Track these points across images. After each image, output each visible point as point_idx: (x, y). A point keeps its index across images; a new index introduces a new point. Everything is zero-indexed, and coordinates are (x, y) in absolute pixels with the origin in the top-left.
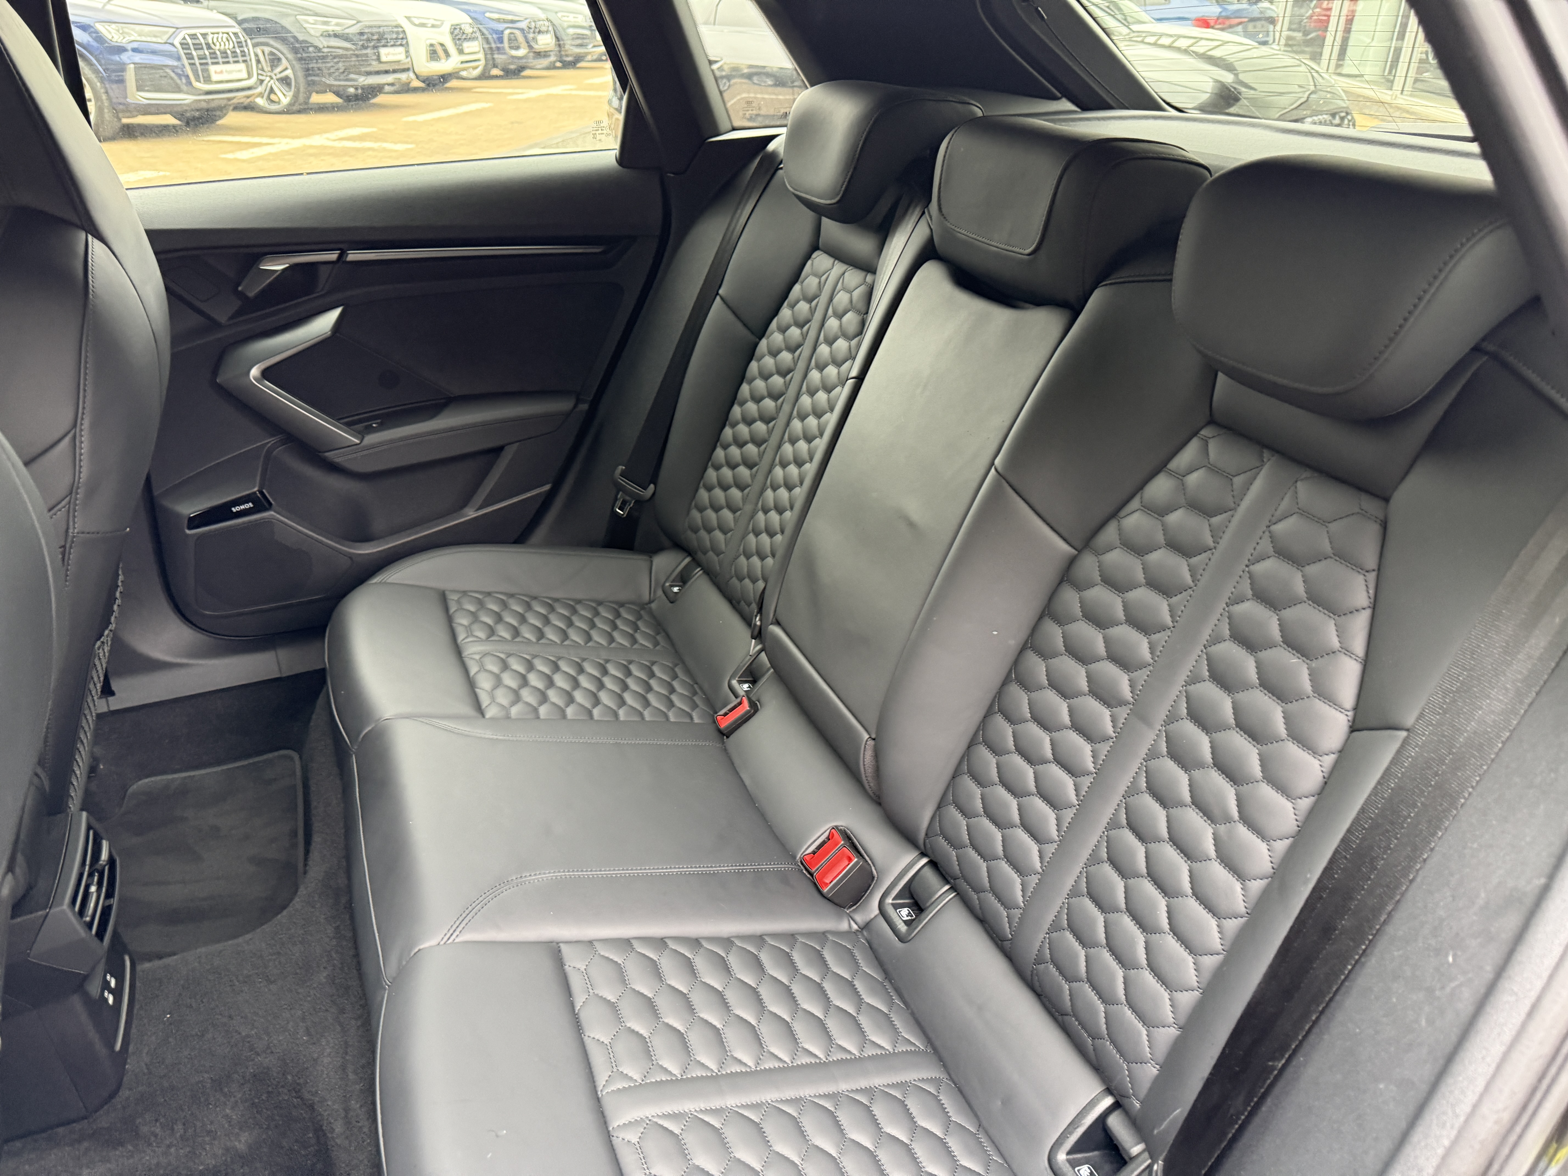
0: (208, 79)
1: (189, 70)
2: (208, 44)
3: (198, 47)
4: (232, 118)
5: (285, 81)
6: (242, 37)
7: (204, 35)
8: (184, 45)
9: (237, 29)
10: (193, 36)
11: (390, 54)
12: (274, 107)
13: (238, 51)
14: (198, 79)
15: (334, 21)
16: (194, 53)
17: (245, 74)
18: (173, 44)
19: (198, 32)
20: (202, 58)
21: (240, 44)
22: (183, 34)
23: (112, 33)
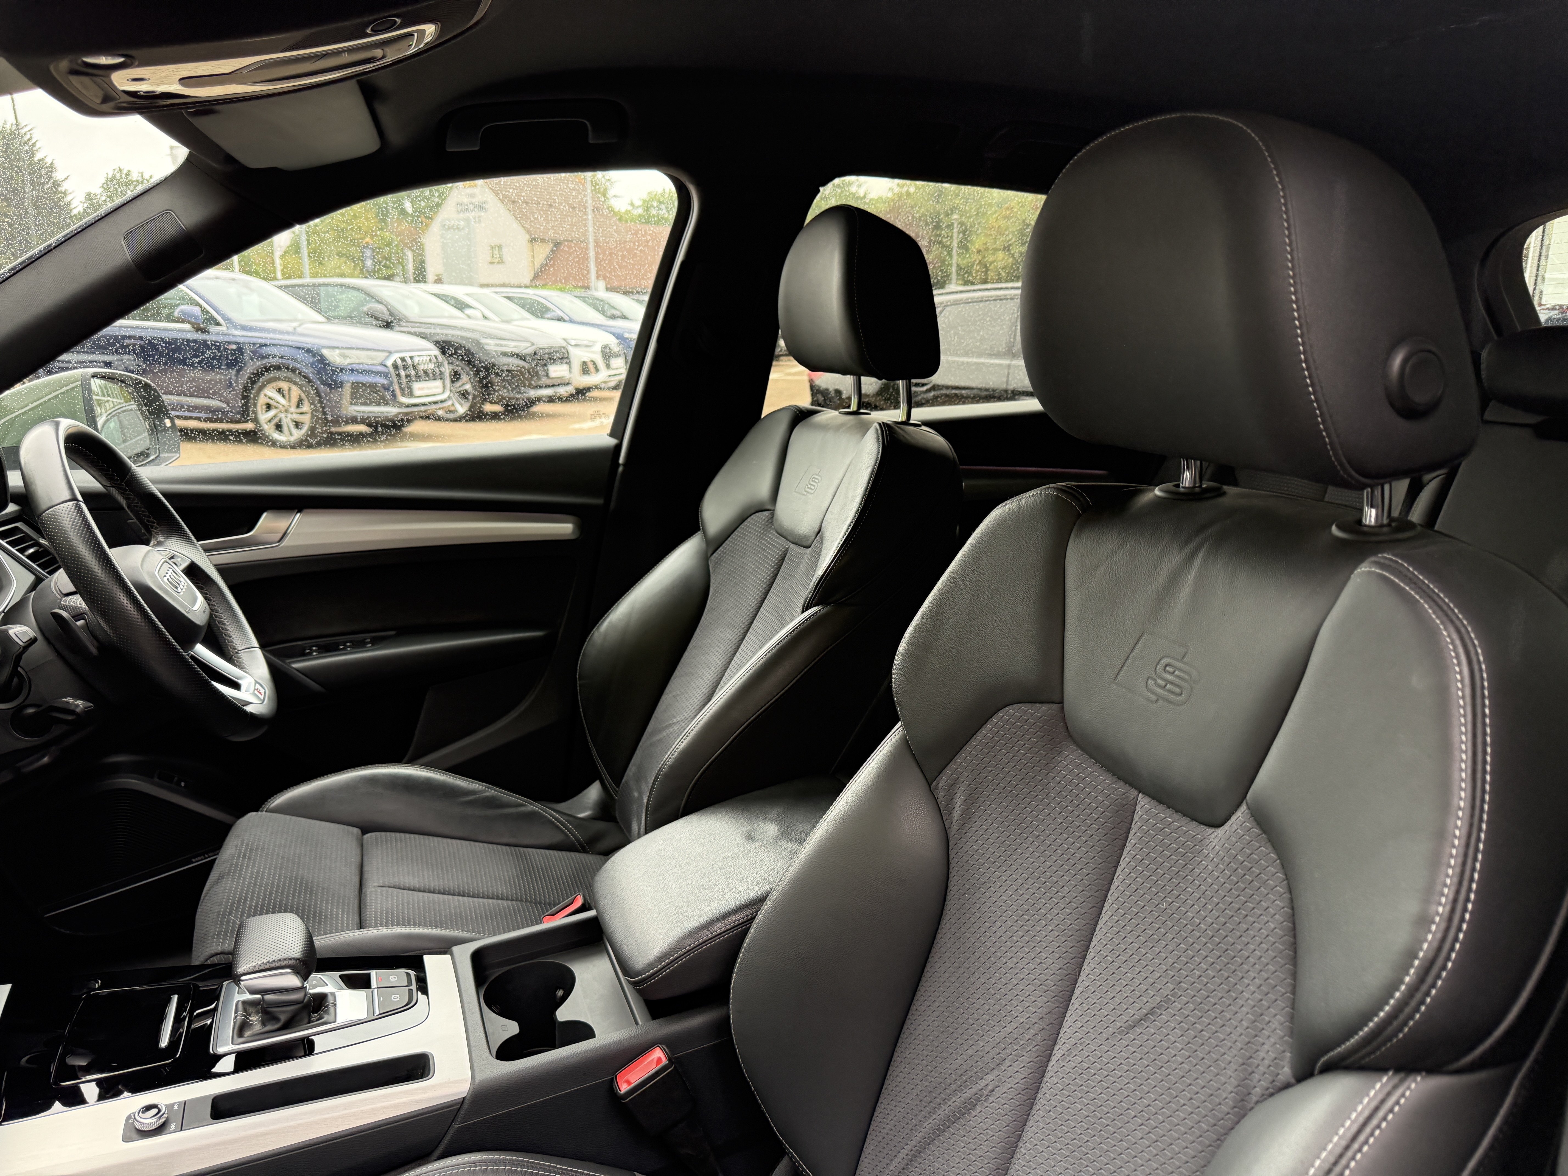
0: (411, 394)
1: (396, 387)
2: (413, 366)
3: (405, 368)
4: (417, 427)
5: (464, 395)
6: (441, 358)
7: (411, 358)
8: (396, 366)
9: (436, 352)
10: (403, 360)
11: (557, 371)
12: (452, 416)
13: (437, 370)
14: (403, 395)
15: (513, 344)
16: (403, 373)
17: (440, 390)
18: (385, 366)
19: (406, 355)
20: (407, 376)
21: (439, 365)
22: (395, 357)
23: (334, 357)
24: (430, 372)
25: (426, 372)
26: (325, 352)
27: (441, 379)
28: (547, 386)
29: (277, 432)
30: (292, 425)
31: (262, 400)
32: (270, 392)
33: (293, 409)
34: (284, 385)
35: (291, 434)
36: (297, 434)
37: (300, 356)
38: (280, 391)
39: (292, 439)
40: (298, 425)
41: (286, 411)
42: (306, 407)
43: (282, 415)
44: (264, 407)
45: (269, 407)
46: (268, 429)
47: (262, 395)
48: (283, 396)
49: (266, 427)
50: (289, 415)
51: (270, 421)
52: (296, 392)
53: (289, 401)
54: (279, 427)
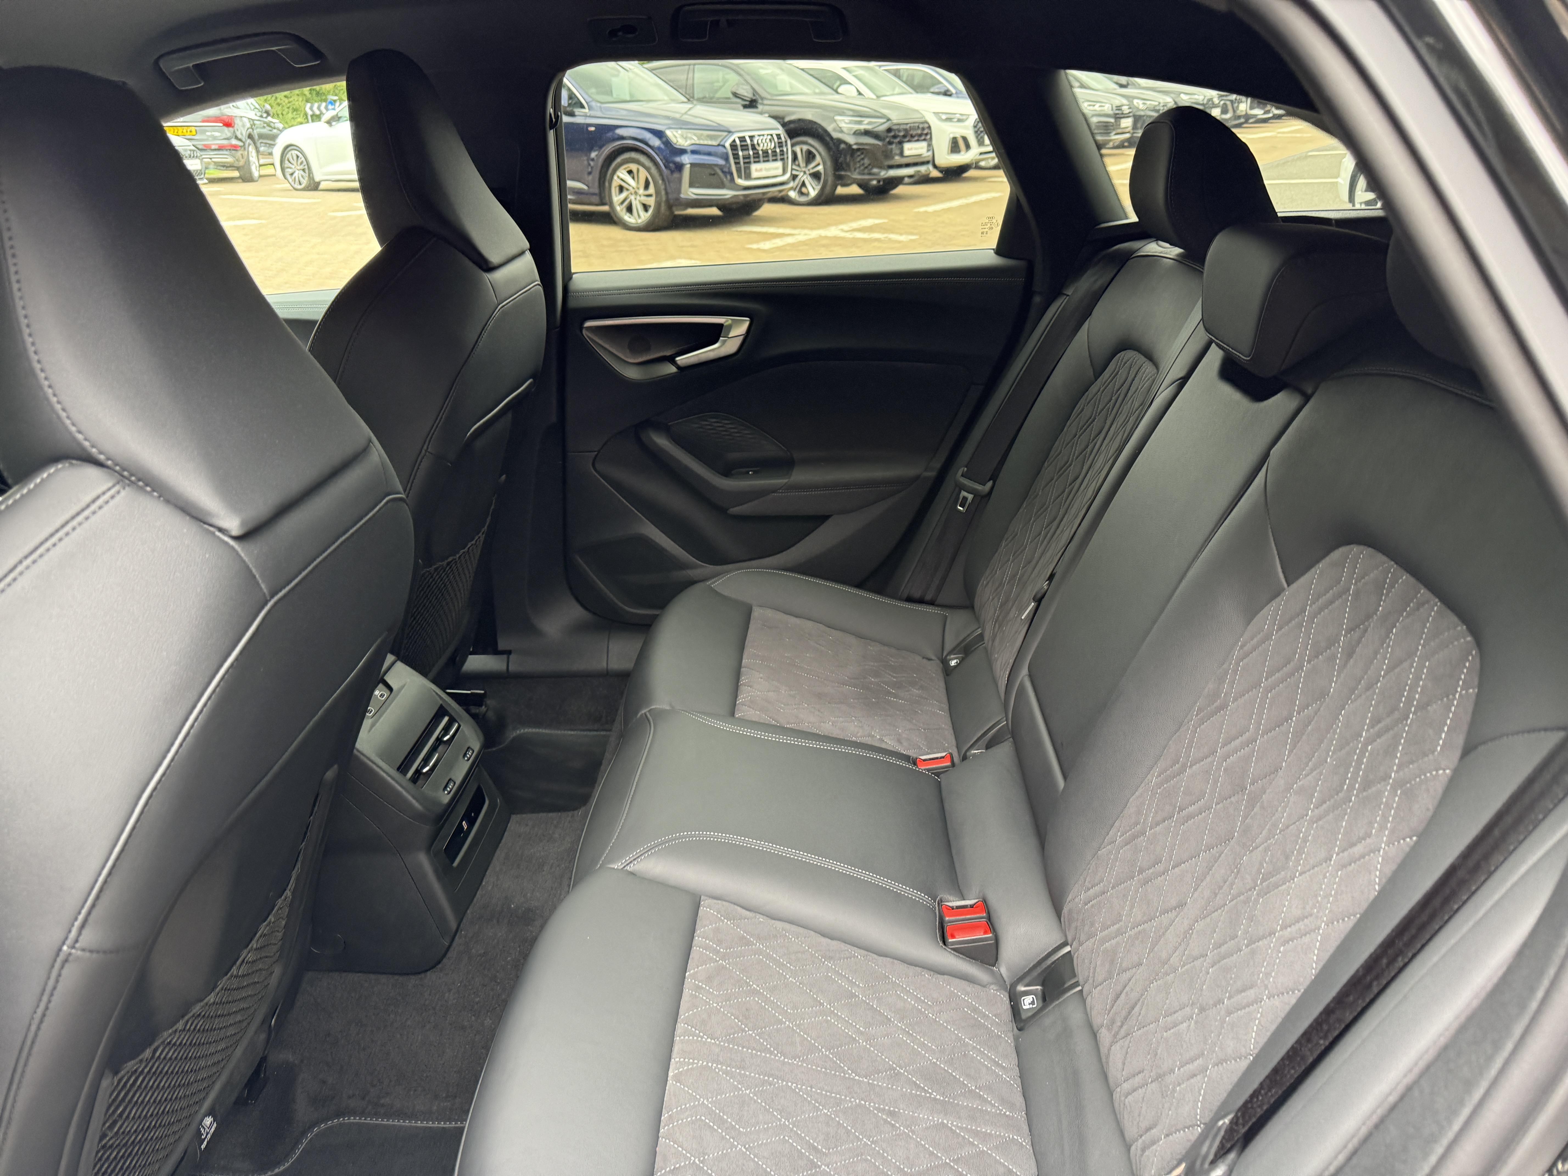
1: (734, 169)
2: (753, 145)
3: (744, 148)
5: (816, 176)
6: (784, 137)
7: (751, 137)
8: (733, 146)
10: (742, 139)
11: (912, 149)
13: (778, 150)
14: (740, 177)
15: (867, 120)
16: (740, 153)
17: (780, 171)
18: (724, 146)
19: (746, 135)
20: (746, 157)
21: (780, 144)
22: (735, 137)
23: (678, 138)
24: (770, 152)
25: (765, 152)
26: (669, 133)
27: (782, 159)
28: (900, 166)
29: (628, 214)
30: (640, 208)
31: (616, 182)
32: (622, 173)
33: (641, 191)
34: (633, 167)
35: (639, 216)
36: (644, 217)
37: (648, 136)
38: (630, 172)
39: (640, 221)
40: (646, 208)
41: (636, 193)
42: (651, 190)
43: (632, 197)
44: (618, 188)
45: (621, 189)
46: (620, 210)
47: (615, 177)
48: (633, 178)
49: (618, 208)
50: (638, 198)
51: (622, 203)
52: (643, 174)
53: (638, 182)
54: (629, 209)
